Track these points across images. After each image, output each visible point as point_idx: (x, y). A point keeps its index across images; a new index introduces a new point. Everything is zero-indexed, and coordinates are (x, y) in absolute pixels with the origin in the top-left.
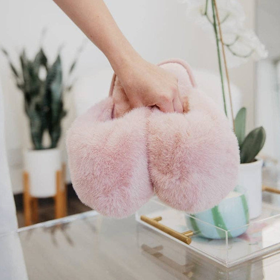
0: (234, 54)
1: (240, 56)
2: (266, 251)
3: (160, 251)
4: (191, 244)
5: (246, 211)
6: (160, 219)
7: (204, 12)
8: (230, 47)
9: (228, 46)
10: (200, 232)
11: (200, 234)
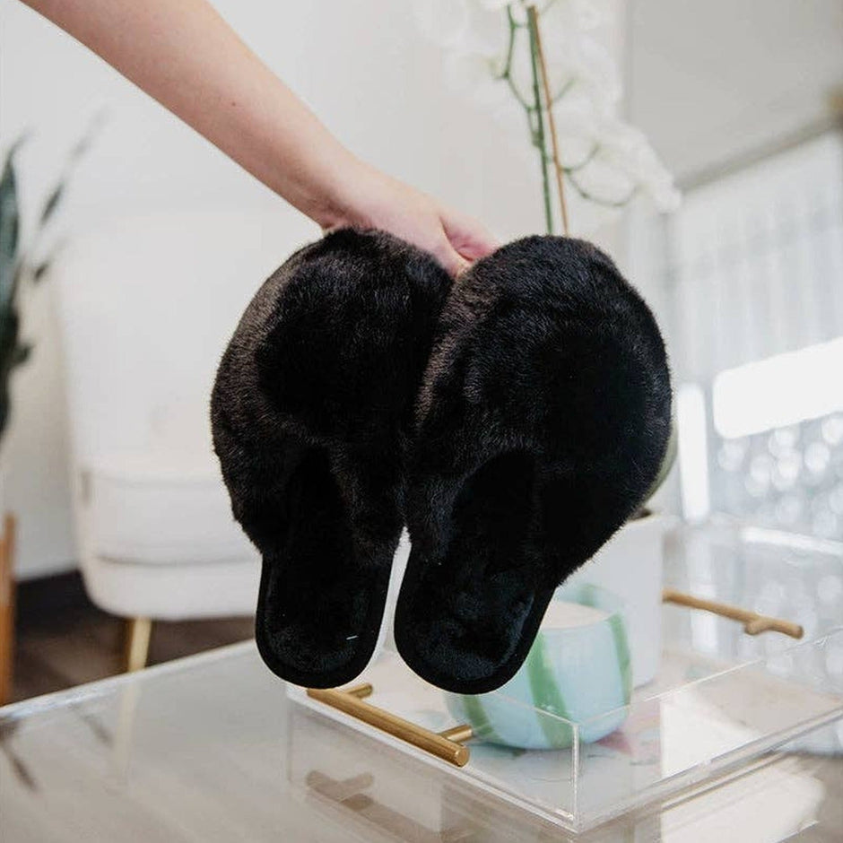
0: (585, 195)
1: (599, 202)
2: (670, 785)
3: (365, 792)
4: (467, 767)
5: (625, 663)
6: (368, 690)
7: (500, 70)
8: (577, 176)
9: (568, 171)
10: (489, 730)
11: (489, 736)
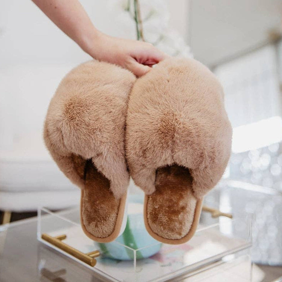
4: (96, 266)
6: (64, 237)
